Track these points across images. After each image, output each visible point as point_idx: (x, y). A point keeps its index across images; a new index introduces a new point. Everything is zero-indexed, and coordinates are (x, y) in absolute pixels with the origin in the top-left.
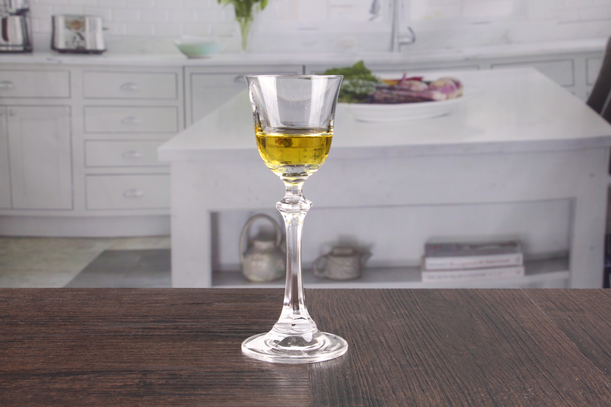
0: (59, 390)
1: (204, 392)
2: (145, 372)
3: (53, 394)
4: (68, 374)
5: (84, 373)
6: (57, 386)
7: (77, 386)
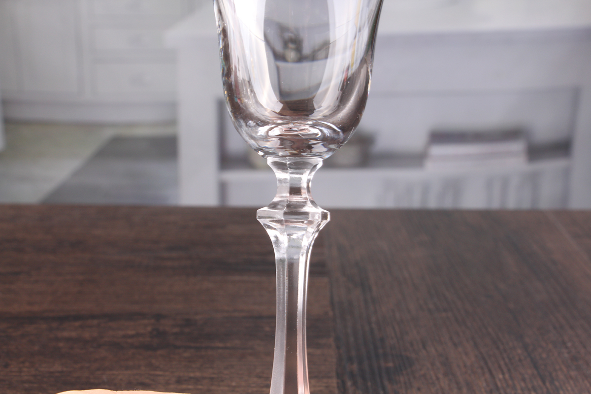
0: (68, 340)
1: (221, 345)
2: (159, 317)
3: (61, 345)
4: (77, 317)
5: (93, 317)
6: (66, 334)
7: (87, 335)
